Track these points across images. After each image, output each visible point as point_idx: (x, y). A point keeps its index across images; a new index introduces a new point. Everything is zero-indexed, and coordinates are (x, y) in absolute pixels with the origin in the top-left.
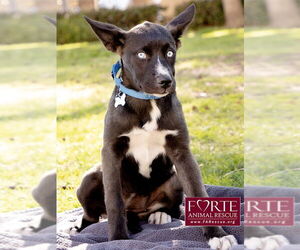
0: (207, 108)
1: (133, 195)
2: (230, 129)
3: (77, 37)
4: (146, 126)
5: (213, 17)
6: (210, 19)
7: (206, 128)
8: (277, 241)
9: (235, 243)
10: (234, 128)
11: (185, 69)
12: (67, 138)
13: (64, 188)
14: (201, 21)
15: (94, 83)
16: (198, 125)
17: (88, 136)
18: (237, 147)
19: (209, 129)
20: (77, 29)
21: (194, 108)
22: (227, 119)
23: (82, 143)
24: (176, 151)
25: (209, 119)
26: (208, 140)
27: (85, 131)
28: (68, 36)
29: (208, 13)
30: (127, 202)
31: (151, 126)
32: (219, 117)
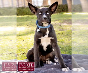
0: (62, 33)
1: (41, 56)
2: (68, 39)
3: (28, 14)
4: (45, 36)
5: (65, 9)
6: (64, 9)
7: (62, 39)
8: (82, 69)
9: (69, 70)
10: (69, 39)
11: (57, 23)
12: (24, 40)
13: (23, 54)
14: (61, 10)
15: (32, 26)
16: (60, 38)
17: (30, 40)
18: (70, 44)
19: (63, 39)
20: (28, 11)
21: (59, 33)
22: (68, 37)
23: (28, 42)
24: (54, 44)
25: (63, 36)
26: (62, 42)
27: (29, 39)
28: (25, 13)
29: (63, 8)
30: (40, 58)
31: (47, 36)
32: (66, 36)
